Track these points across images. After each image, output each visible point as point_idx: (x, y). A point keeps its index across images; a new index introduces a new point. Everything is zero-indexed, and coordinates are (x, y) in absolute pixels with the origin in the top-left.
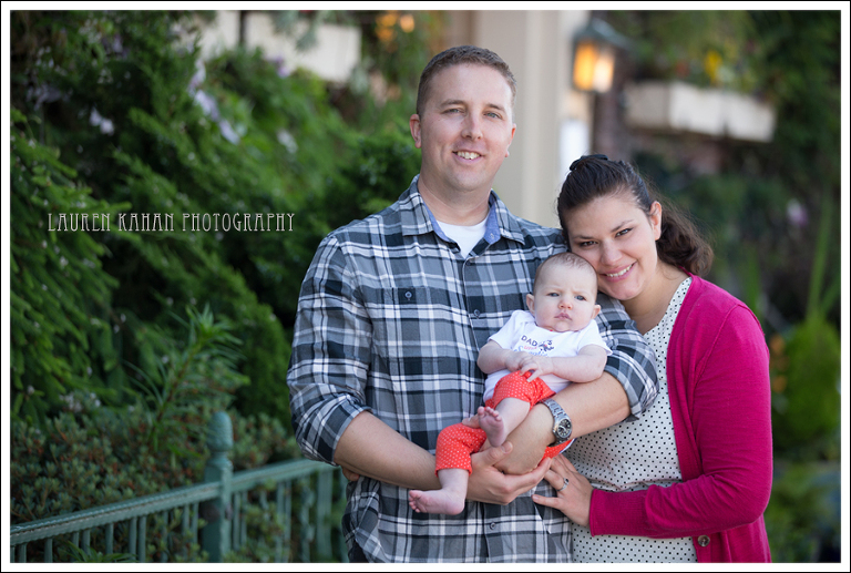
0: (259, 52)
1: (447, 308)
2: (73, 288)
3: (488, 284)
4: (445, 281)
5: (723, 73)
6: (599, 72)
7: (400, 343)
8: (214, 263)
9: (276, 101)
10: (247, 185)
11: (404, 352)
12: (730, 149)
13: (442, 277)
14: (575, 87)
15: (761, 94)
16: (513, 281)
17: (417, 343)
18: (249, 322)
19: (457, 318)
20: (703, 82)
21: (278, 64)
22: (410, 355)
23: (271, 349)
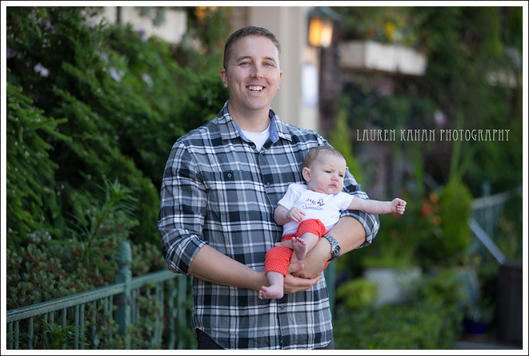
0: (129, 27)
1: (251, 182)
2: (32, 169)
3: (273, 166)
4: (249, 166)
5: (396, 35)
6: (323, 35)
7: (226, 204)
8: (116, 153)
9: (141, 56)
10: (133, 106)
11: (229, 209)
12: (400, 80)
13: (247, 164)
14: (309, 44)
15: (418, 47)
16: (288, 165)
17: (236, 203)
18: (138, 188)
19: (257, 188)
20: (384, 40)
21: (141, 33)
22: (233, 211)
23: (151, 204)
